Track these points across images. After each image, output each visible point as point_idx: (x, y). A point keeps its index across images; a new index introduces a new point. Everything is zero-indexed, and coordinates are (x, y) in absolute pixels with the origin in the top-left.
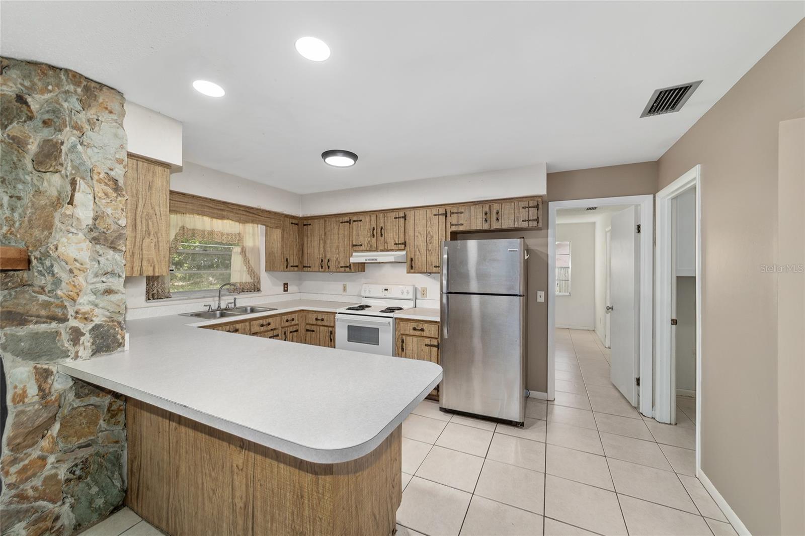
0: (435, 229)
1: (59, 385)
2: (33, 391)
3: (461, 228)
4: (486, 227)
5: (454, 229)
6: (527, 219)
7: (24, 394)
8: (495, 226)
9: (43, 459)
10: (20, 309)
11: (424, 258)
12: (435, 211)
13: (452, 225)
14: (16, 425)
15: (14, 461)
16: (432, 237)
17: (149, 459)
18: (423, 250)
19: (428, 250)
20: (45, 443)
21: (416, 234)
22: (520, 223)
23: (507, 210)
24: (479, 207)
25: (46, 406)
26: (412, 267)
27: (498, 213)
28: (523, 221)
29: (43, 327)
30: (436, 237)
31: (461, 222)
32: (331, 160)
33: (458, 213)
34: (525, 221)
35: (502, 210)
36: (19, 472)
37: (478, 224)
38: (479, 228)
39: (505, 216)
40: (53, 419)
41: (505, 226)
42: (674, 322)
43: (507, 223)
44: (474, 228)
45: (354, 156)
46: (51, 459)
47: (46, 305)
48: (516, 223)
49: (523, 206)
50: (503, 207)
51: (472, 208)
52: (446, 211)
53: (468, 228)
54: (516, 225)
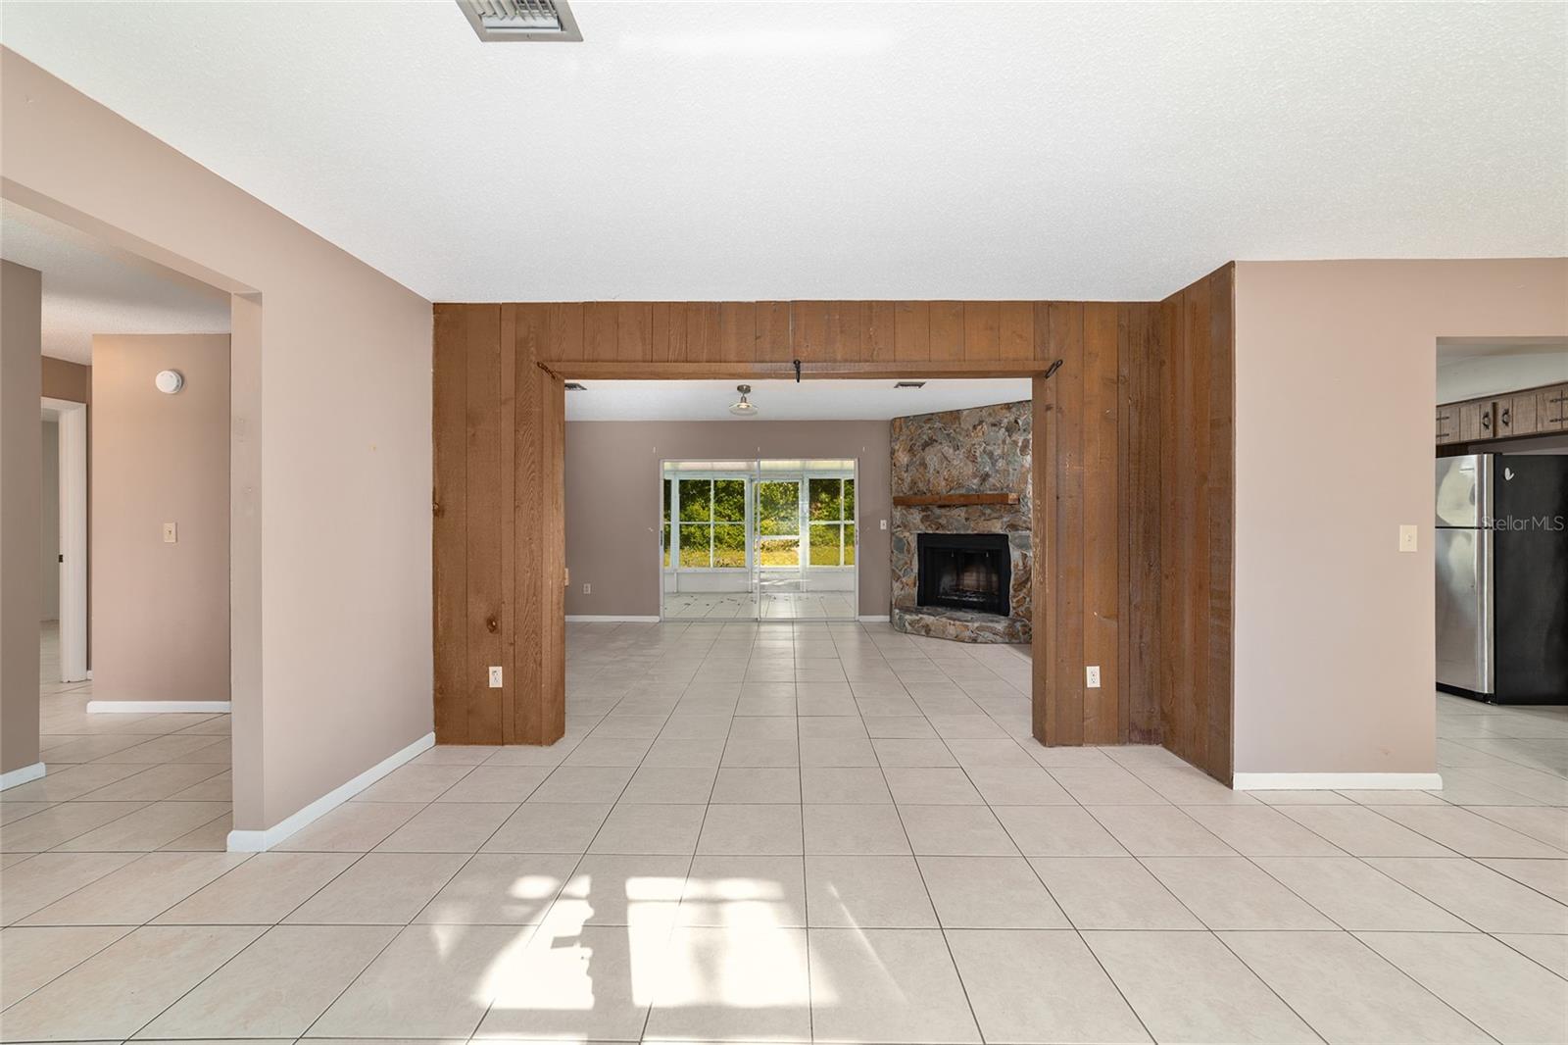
2: (1021, 564)
4: (1487, 435)
6: (1559, 417)
7: (1018, 565)
8: (1503, 432)
10: (1017, 523)
14: (1015, 580)
15: (1014, 597)
22: (1546, 423)
23: (1525, 405)
24: (1475, 406)
25: (1026, 572)
27: (1506, 413)
28: (1552, 421)
29: (1024, 533)
31: (1446, 431)
34: (1556, 420)
35: (1515, 408)
36: (1018, 602)
37: (1473, 432)
38: (1475, 437)
39: (1520, 416)
41: (1517, 433)
44: (1465, 438)
47: (1025, 522)
48: (1539, 425)
49: (1551, 398)
50: (1515, 404)
51: (1464, 410)
54: (1540, 429)
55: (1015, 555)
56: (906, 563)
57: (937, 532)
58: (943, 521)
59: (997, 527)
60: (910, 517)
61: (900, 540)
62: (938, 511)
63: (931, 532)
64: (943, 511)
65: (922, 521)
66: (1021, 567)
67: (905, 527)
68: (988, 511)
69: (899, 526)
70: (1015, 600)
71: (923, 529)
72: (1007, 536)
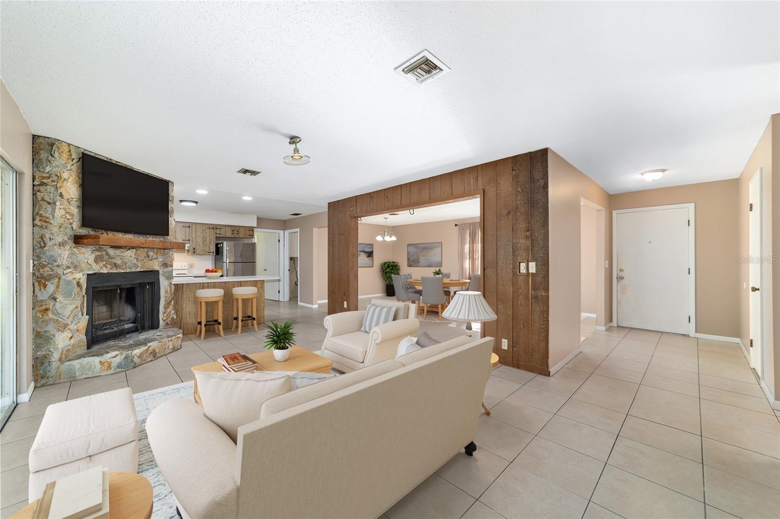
0: (208, 235)
1: (173, 288)
2: (169, 290)
3: (221, 236)
4: (232, 236)
5: (217, 235)
8: (237, 236)
9: (170, 312)
11: (201, 248)
12: (207, 227)
13: (216, 234)
16: (206, 238)
17: (188, 314)
18: (201, 244)
19: (204, 244)
20: (171, 307)
21: (197, 236)
23: (241, 230)
24: (229, 228)
26: (194, 252)
27: (238, 231)
28: (248, 235)
30: (208, 239)
31: (221, 233)
32: (183, 203)
33: (220, 229)
37: (229, 234)
38: (230, 236)
40: (171, 301)
42: (289, 270)
43: (241, 235)
44: (227, 236)
45: (196, 203)
46: (172, 312)
48: (245, 236)
49: (248, 229)
50: (239, 229)
51: (227, 227)
52: (215, 227)
53: (224, 236)
55: (164, 284)
56: (77, 307)
57: (111, 271)
58: (119, 262)
59: (155, 266)
60: (81, 257)
61: (69, 283)
62: (112, 252)
63: (106, 272)
64: (118, 252)
65: (97, 260)
66: (169, 292)
67: (76, 267)
68: (151, 254)
69: (68, 267)
70: (165, 315)
71: (97, 268)
72: (158, 271)
